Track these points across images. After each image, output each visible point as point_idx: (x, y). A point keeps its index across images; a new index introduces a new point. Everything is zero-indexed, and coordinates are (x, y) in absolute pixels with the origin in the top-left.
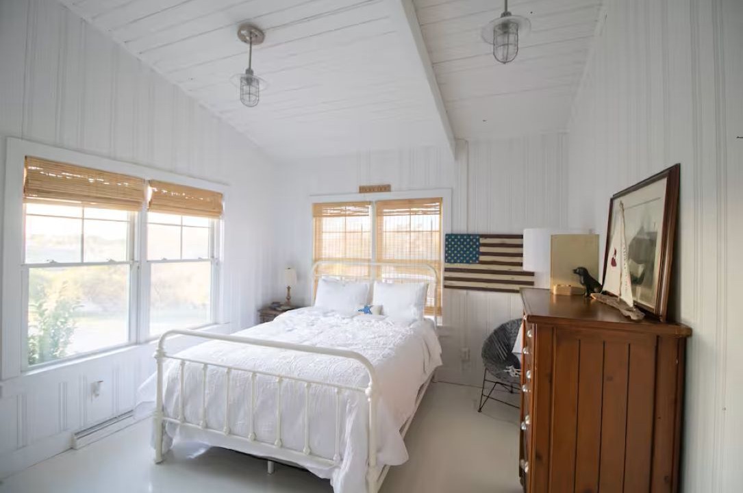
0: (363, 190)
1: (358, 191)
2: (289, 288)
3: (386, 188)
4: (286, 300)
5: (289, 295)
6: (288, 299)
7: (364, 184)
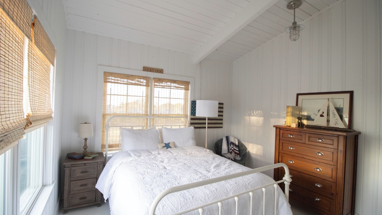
0: (146, 69)
1: (142, 69)
2: (86, 139)
3: (161, 71)
4: (83, 150)
5: (85, 145)
6: (85, 149)
7: (147, 65)
